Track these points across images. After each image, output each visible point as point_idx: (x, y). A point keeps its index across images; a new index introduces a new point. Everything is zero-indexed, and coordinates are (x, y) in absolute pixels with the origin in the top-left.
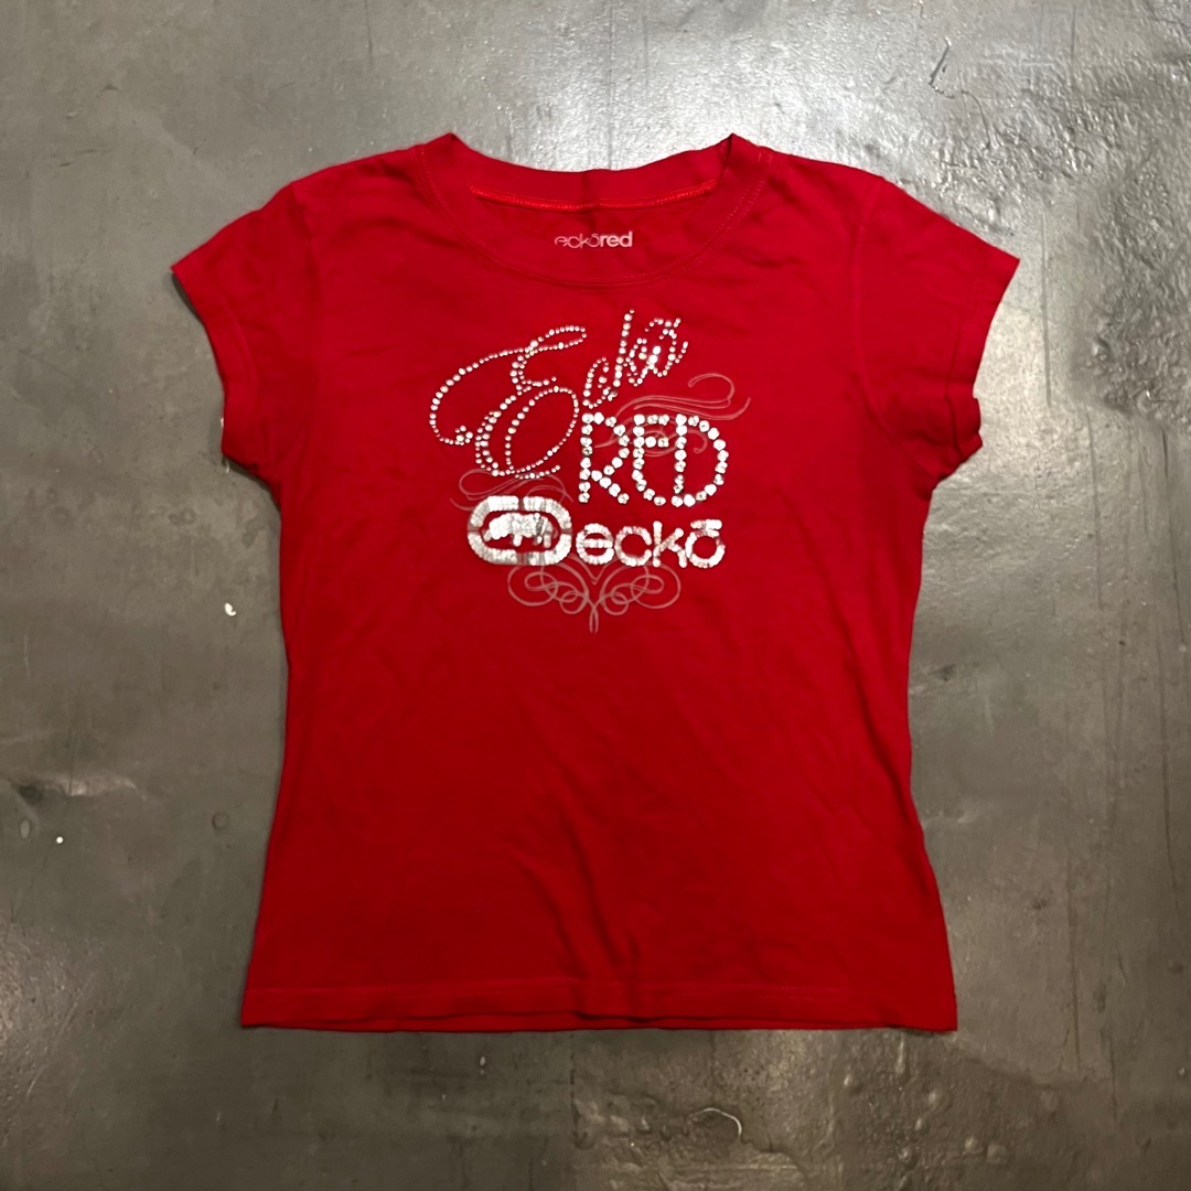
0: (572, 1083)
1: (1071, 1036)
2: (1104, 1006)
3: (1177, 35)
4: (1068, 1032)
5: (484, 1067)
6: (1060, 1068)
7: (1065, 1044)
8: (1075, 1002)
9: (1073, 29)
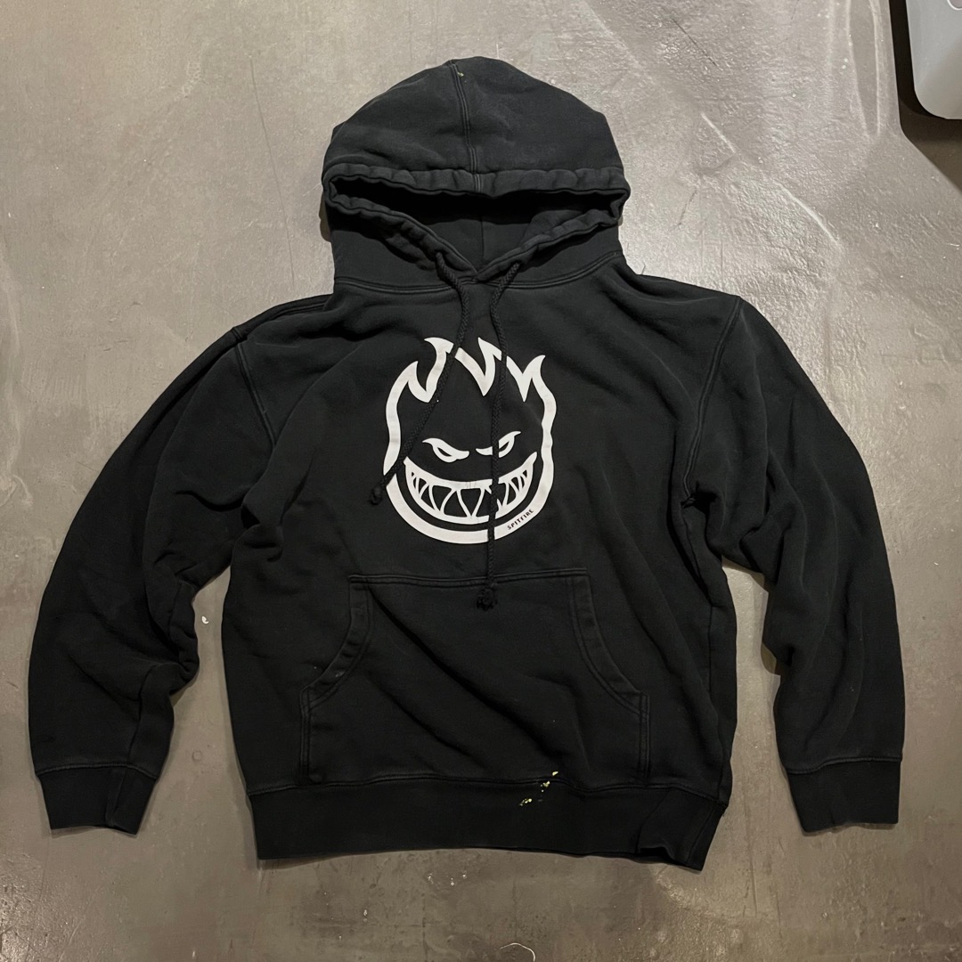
0: (424, 926)
1: (750, 892)
2: (771, 871)
3: (786, 255)
4: (748, 889)
5: (366, 917)
6: (744, 913)
7: (746, 897)
8: (752, 869)
9: (721, 253)
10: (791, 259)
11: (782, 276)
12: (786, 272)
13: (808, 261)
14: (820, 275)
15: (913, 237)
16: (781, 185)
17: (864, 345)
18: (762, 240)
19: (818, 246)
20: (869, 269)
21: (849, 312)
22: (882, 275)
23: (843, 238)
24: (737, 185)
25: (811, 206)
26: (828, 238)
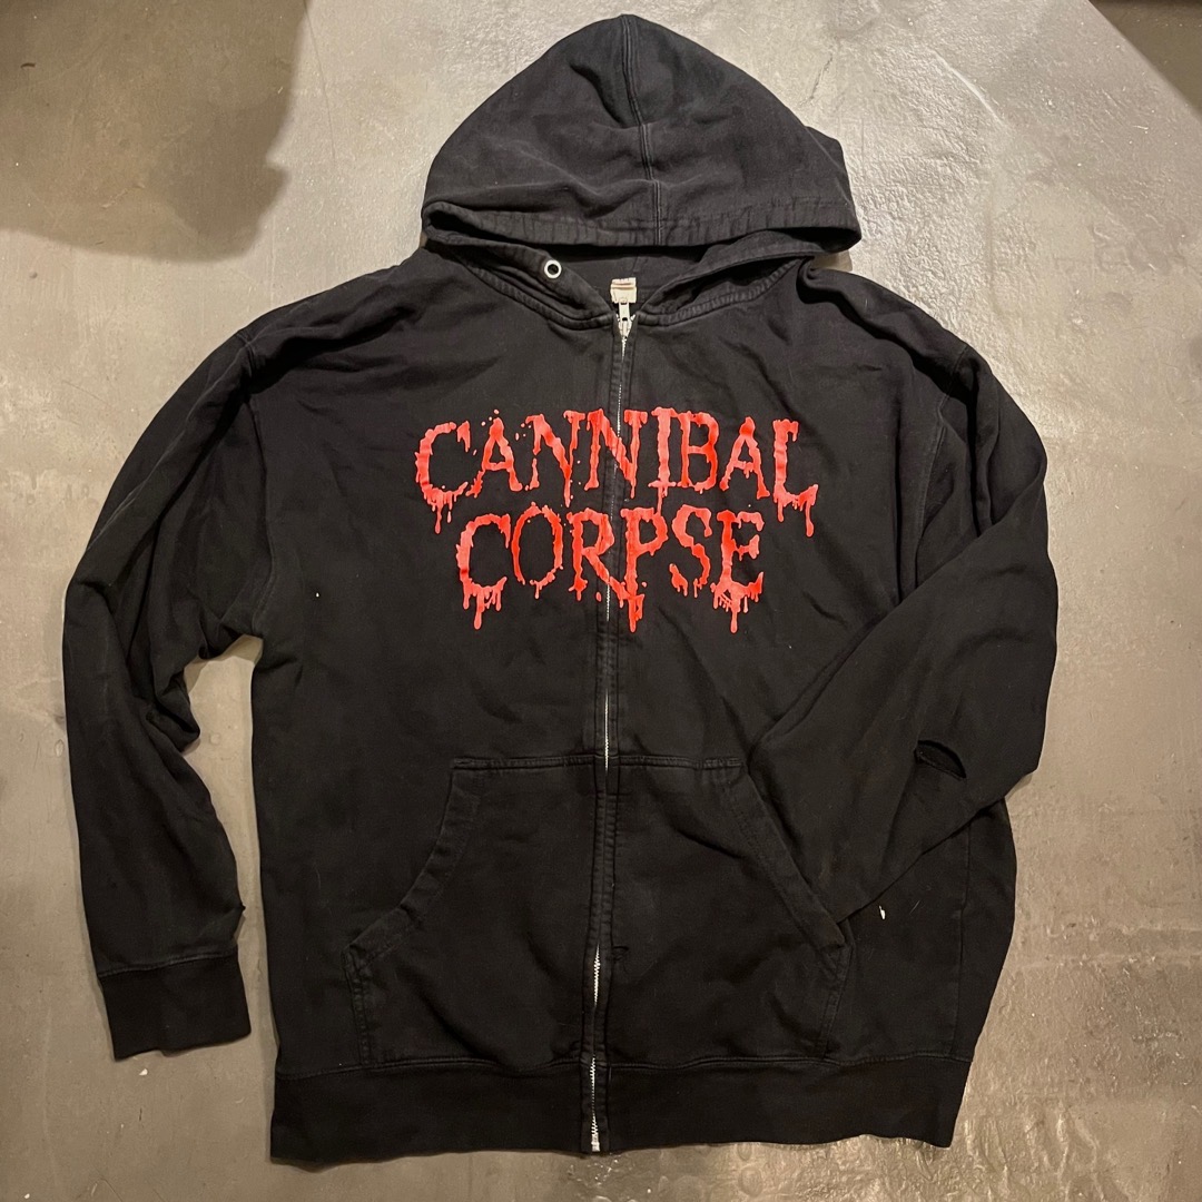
10: (947, 142)
11: (936, 163)
12: (940, 158)
13: (967, 144)
14: (981, 161)
15: (1094, 118)
16: (934, 52)
17: (1033, 246)
18: (911, 119)
19: (978, 127)
20: (1039, 155)
21: (1015, 207)
22: (1057, 164)
23: (1010, 117)
24: (881, 52)
25: (971, 79)
26: (992, 118)
